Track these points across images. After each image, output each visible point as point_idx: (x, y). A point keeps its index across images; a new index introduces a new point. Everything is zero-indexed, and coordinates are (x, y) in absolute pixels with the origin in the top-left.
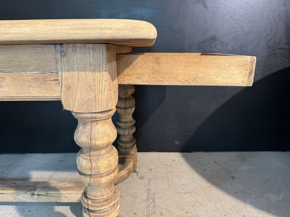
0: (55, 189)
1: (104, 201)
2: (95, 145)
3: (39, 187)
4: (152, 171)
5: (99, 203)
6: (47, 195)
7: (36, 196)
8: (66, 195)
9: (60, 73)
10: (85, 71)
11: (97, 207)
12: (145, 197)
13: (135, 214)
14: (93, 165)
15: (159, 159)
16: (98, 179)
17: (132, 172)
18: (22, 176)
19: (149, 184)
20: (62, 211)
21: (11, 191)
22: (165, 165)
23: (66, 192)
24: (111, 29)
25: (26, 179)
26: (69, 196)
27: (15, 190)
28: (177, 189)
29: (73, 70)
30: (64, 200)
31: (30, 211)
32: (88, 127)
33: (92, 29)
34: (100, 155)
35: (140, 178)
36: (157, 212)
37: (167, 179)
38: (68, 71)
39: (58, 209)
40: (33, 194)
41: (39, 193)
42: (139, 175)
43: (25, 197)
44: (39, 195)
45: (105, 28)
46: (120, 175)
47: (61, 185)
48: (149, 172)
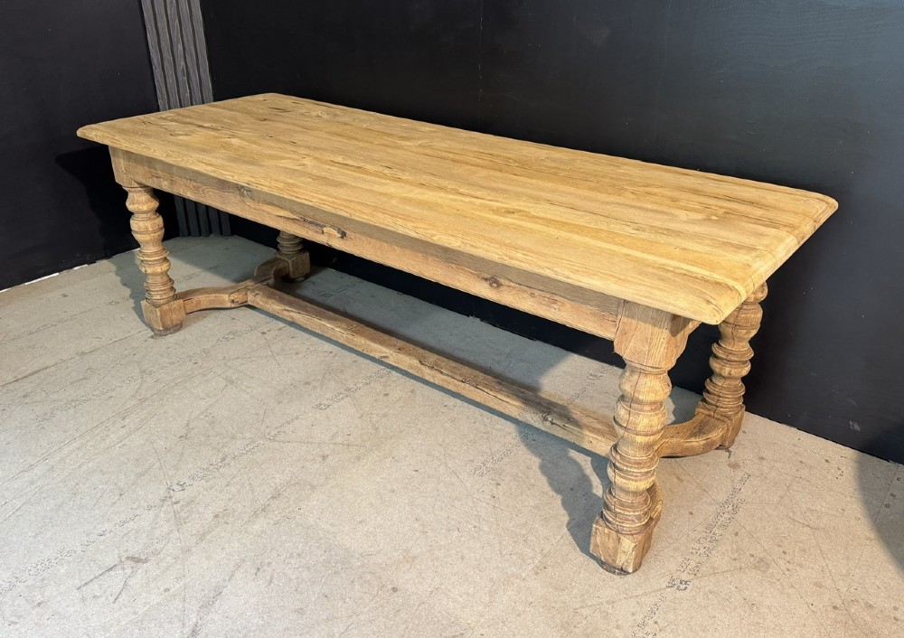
0: (576, 424)
1: (635, 463)
2: (637, 399)
3: (555, 412)
4: (764, 463)
5: (628, 462)
6: (564, 428)
7: (548, 424)
8: (591, 439)
9: (619, 317)
10: (645, 322)
11: (625, 466)
12: (722, 497)
13: (691, 514)
14: (631, 418)
15: (795, 445)
16: (634, 436)
17: (715, 447)
18: (528, 381)
19: (743, 481)
20: (578, 460)
21: (517, 403)
22: (801, 462)
23: (591, 435)
24: (674, 305)
25: (534, 389)
26: (594, 442)
27: (523, 403)
28: (794, 513)
29: (633, 318)
30: (586, 446)
31: (534, 440)
32: (636, 377)
33: (656, 300)
34: (642, 410)
35: (730, 465)
36: (731, 528)
37: (785, 488)
38: (628, 317)
39: (573, 454)
40: (545, 419)
41: (554, 421)
42: (732, 459)
43: (533, 418)
44: (552, 423)
45: (669, 304)
46: (688, 444)
47: (585, 421)
48: (756, 461)
